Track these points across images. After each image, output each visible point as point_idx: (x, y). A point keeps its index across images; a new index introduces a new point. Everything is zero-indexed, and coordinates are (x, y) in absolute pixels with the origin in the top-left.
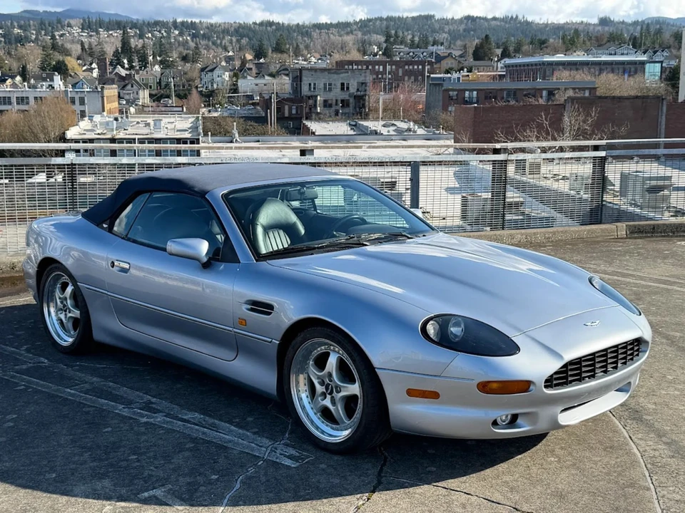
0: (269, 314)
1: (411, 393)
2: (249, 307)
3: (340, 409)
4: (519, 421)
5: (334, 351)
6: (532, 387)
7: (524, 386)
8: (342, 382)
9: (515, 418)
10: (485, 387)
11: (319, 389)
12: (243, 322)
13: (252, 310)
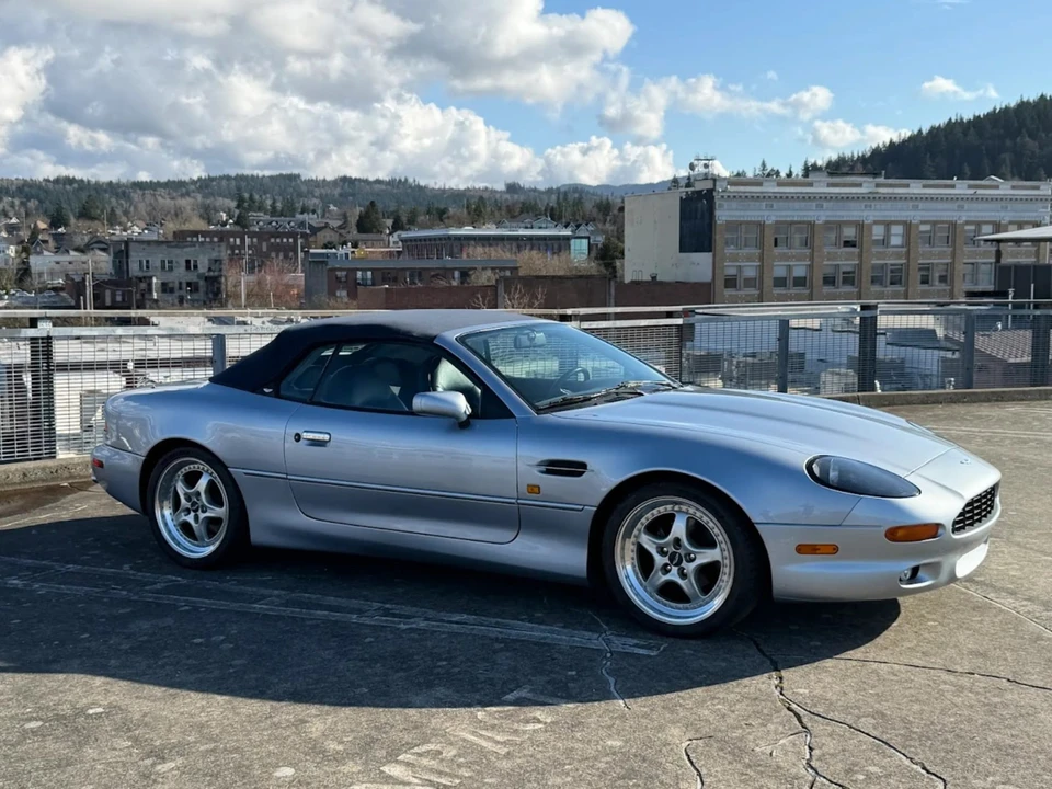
0: (580, 474)
1: (801, 549)
2: (543, 468)
3: (693, 582)
4: (921, 574)
5: (680, 511)
6: (940, 531)
7: (933, 529)
8: (696, 548)
9: (915, 570)
10: (893, 534)
11: (660, 560)
12: (534, 489)
13: (548, 472)
